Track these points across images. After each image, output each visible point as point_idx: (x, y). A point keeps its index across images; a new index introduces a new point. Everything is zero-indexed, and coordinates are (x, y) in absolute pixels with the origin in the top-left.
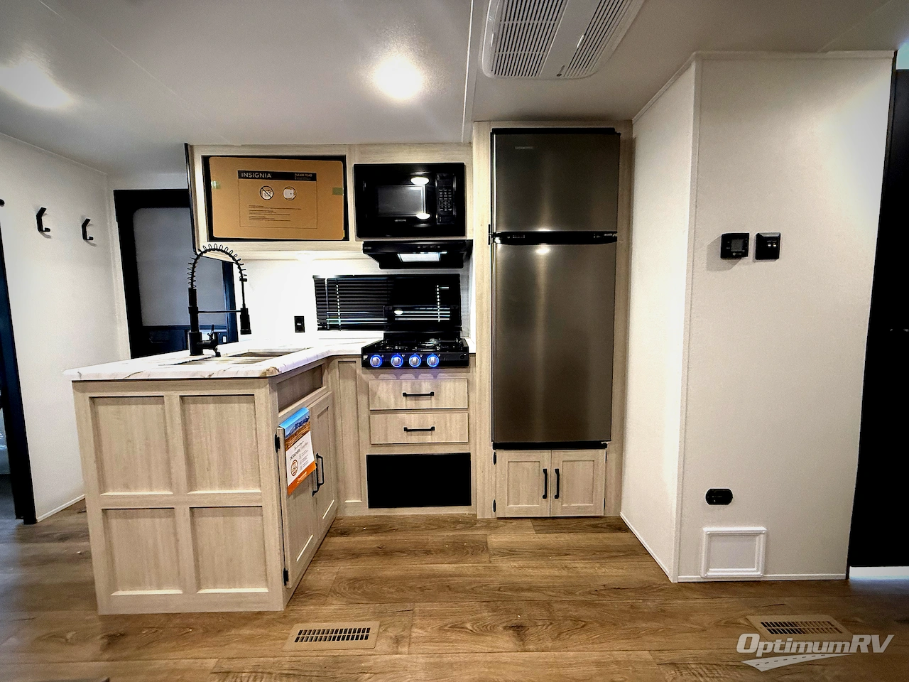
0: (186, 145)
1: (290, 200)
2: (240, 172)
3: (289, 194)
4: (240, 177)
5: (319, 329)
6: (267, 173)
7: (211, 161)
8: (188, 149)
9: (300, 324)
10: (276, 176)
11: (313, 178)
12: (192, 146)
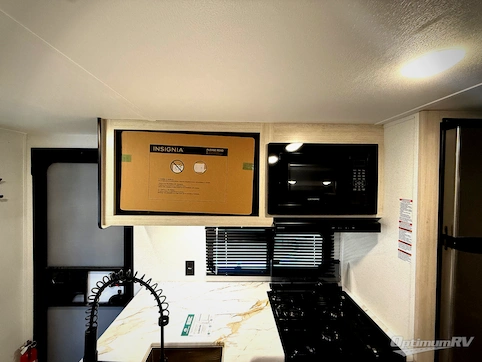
0: (99, 120)
1: (200, 173)
2: (152, 146)
3: (200, 168)
4: (152, 151)
5: (208, 274)
6: (179, 147)
7: (123, 134)
8: (101, 123)
9: (190, 268)
10: (188, 150)
11: (225, 153)
12: (105, 120)
